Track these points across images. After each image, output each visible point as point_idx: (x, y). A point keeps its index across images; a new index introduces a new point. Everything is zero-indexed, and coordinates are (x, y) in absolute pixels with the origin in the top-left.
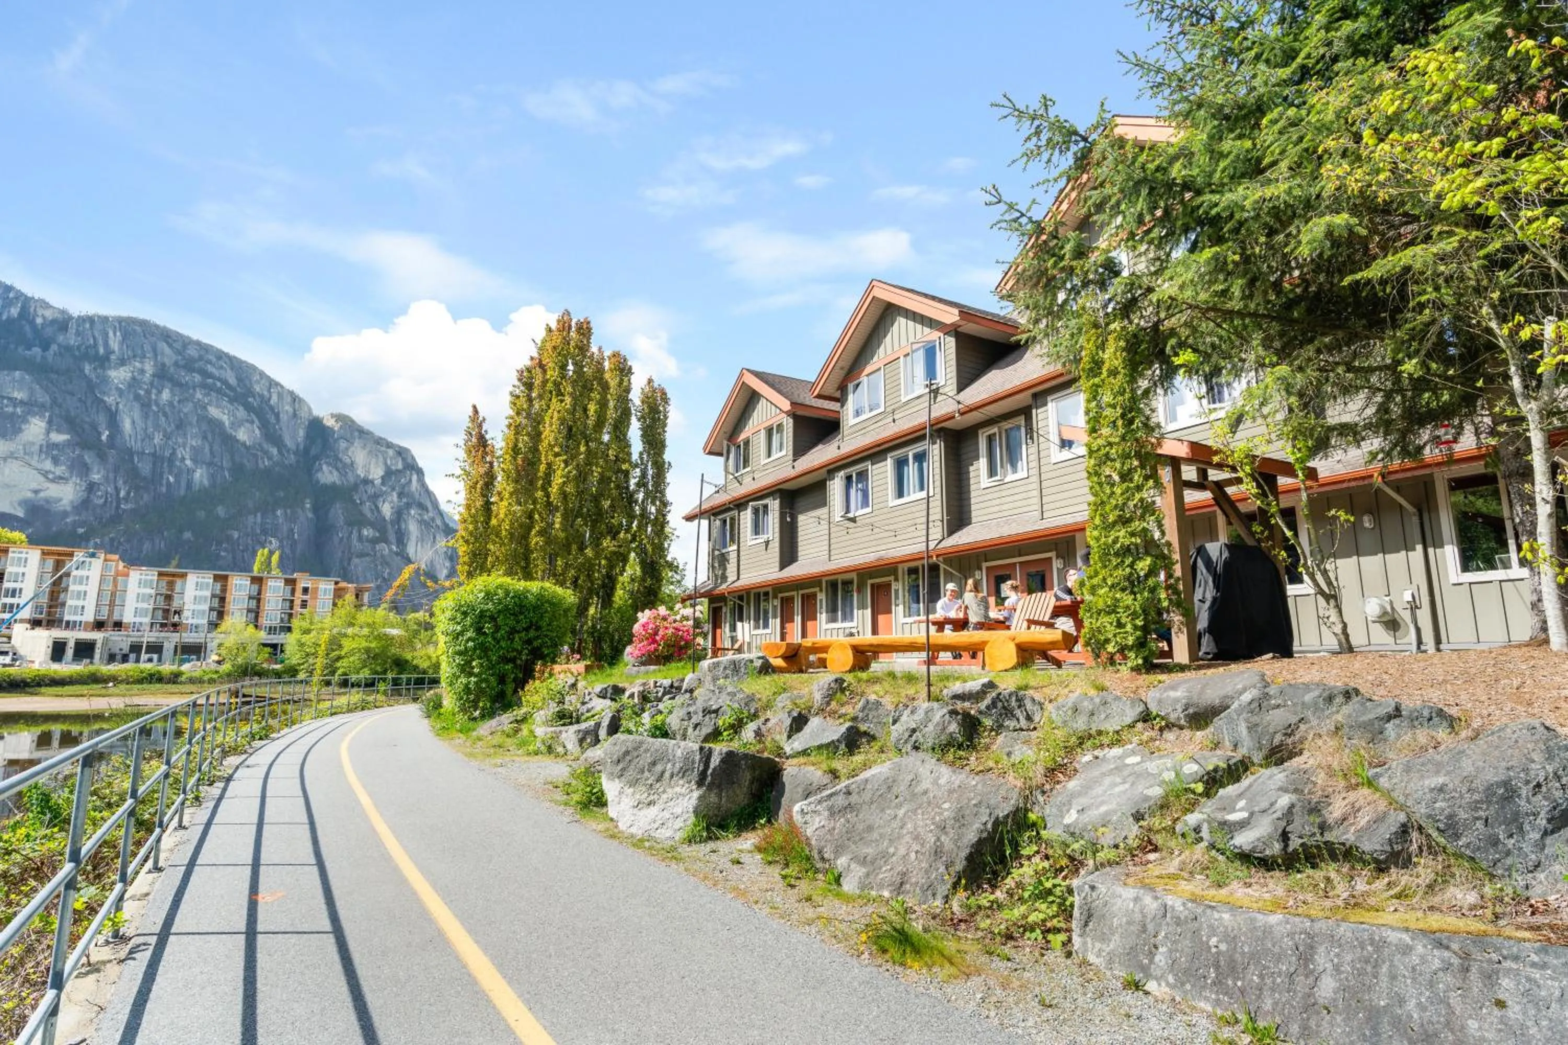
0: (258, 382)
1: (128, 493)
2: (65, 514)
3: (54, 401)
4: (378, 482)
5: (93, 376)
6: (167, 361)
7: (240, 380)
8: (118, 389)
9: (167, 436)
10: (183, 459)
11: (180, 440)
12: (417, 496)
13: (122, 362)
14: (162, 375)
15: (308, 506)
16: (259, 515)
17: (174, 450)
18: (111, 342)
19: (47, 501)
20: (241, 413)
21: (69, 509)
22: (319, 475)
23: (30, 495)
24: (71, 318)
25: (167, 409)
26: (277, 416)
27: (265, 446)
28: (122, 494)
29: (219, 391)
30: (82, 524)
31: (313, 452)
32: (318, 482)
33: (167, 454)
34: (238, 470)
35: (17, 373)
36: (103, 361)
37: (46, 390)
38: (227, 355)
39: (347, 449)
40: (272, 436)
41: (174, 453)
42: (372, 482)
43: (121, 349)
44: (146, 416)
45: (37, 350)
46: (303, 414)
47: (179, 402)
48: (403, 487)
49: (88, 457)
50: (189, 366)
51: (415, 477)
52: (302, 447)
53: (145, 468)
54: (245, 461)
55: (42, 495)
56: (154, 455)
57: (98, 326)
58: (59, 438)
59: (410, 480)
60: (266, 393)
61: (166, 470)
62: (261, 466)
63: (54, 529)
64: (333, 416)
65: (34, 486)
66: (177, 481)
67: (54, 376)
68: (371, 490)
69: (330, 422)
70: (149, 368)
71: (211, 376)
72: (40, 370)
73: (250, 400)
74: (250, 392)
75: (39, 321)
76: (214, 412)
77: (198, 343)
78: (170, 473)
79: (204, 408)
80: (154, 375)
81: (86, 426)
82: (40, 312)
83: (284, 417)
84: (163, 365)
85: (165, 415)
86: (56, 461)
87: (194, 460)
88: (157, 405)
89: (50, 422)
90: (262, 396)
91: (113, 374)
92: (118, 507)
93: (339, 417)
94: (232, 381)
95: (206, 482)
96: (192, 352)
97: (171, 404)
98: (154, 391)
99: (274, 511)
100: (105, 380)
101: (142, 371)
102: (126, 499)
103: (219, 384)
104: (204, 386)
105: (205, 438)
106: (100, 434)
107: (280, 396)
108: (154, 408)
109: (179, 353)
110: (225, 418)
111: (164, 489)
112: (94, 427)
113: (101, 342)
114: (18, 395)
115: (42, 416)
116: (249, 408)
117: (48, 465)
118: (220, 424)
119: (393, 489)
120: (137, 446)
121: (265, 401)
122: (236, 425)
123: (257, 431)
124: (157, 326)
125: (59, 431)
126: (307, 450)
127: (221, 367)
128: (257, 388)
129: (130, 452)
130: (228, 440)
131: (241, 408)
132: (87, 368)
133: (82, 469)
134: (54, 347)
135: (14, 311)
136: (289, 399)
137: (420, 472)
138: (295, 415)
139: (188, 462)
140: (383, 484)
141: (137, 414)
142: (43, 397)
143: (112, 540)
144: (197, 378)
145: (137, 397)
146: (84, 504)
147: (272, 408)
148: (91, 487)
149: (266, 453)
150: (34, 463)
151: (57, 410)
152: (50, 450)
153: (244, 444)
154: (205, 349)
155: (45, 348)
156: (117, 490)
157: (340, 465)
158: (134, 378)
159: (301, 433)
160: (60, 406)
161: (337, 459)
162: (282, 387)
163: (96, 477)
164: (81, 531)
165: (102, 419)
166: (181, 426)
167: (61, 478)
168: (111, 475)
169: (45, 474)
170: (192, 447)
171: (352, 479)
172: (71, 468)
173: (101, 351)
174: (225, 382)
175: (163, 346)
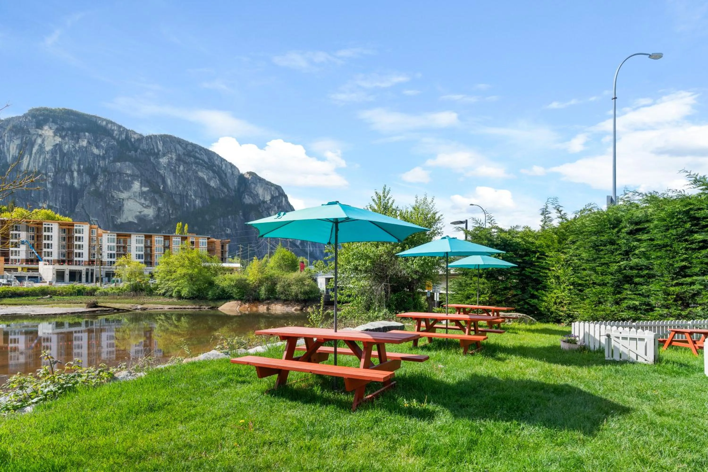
0: (217, 160)
1: (173, 211)
2: (151, 221)
3: (142, 174)
4: (268, 202)
5: (154, 162)
6: (180, 153)
7: (209, 159)
8: (164, 166)
9: (184, 186)
10: (191, 196)
11: (189, 188)
12: (285, 208)
13: (164, 155)
14: (179, 159)
15: (241, 214)
16: (222, 219)
17: (187, 192)
18: (159, 147)
19: (145, 216)
20: (211, 174)
21: (152, 219)
22: (245, 200)
23: (138, 213)
24: (144, 137)
25: (183, 174)
26: (226, 174)
27: (221, 188)
28: (171, 212)
29: (201, 165)
30: (158, 225)
31: (241, 190)
32: (244, 203)
33: (185, 194)
34: (212, 199)
35: (127, 163)
36: (157, 155)
37: (138, 169)
38: (203, 148)
39: (255, 188)
40: (224, 183)
41: (187, 194)
42: (266, 202)
43: (163, 149)
44: (175, 178)
45: (133, 152)
46: (236, 173)
47: (187, 170)
48: (279, 204)
49: (157, 197)
50: (189, 154)
51: (284, 199)
52: (237, 188)
53: (177, 200)
54: (215, 195)
55: (142, 213)
56: (180, 194)
57: (154, 140)
58: (145, 189)
59: (282, 201)
60: (220, 164)
61: (185, 200)
62: (221, 197)
63: (148, 227)
64: (248, 173)
65: (139, 210)
66: (190, 205)
67: (140, 163)
68: (266, 206)
69: (247, 176)
70: (174, 156)
71: (198, 158)
72: (135, 161)
73: (214, 168)
74: (214, 165)
75: (133, 140)
76: (200, 174)
77: (192, 144)
78: (187, 202)
79: (197, 173)
80: (176, 160)
81: (154, 184)
82: (133, 136)
83: (228, 175)
84: (179, 155)
85: (182, 177)
86: (145, 199)
87: (195, 196)
88: (179, 172)
89: (141, 183)
90: (219, 166)
91: (161, 160)
92: (170, 217)
93: (250, 173)
94: (206, 160)
95: (200, 205)
96: (189, 148)
97: (184, 172)
98: (177, 167)
99: (228, 217)
100: (159, 163)
101: (172, 158)
102: (172, 214)
103: (201, 162)
104: (196, 163)
105: (198, 186)
106: (160, 187)
107: (226, 165)
108: (178, 174)
109: (184, 149)
110: (205, 177)
111: (185, 209)
112: (157, 183)
113: (155, 147)
114: (129, 172)
115: (138, 180)
116: (214, 172)
117: (143, 201)
118: (203, 179)
119: (275, 205)
120: (173, 190)
121: (220, 168)
122: (210, 179)
123: (218, 182)
124: (175, 138)
125: (145, 186)
126: (239, 189)
127: (201, 154)
128: (217, 162)
129: (171, 194)
130: (207, 186)
131: (211, 172)
132: (152, 159)
133: (154, 202)
134: (139, 151)
135: (124, 136)
136: (230, 167)
137: (286, 197)
138: (233, 174)
139: (193, 197)
140: (271, 203)
141: (172, 177)
142: (138, 173)
143: (169, 231)
144: (193, 159)
145: (171, 170)
146: (157, 217)
147: (223, 171)
148: (159, 209)
149: (222, 191)
150: (138, 200)
151: (143, 177)
152: (142, 194)
153: (213, 188)
154: (194, 146)
155: (136, 151)
156: (168, 210)
157: (252, 195)
158: (169, 161)
159: (236, 181)
160: (144, 176)
161: (251, 192)
162: (227, 161)
163: (160, 205)
164: (158, 228)
165: (160, 180)
166: (188, 181)
167: (148, 206)
168: (166, 204)
169: (142, 204)
170: (194, 190)
171: (258, 202)
172: (151, 202)
173: (156, 151)
174: (203, 161)
175: (178, 146)
